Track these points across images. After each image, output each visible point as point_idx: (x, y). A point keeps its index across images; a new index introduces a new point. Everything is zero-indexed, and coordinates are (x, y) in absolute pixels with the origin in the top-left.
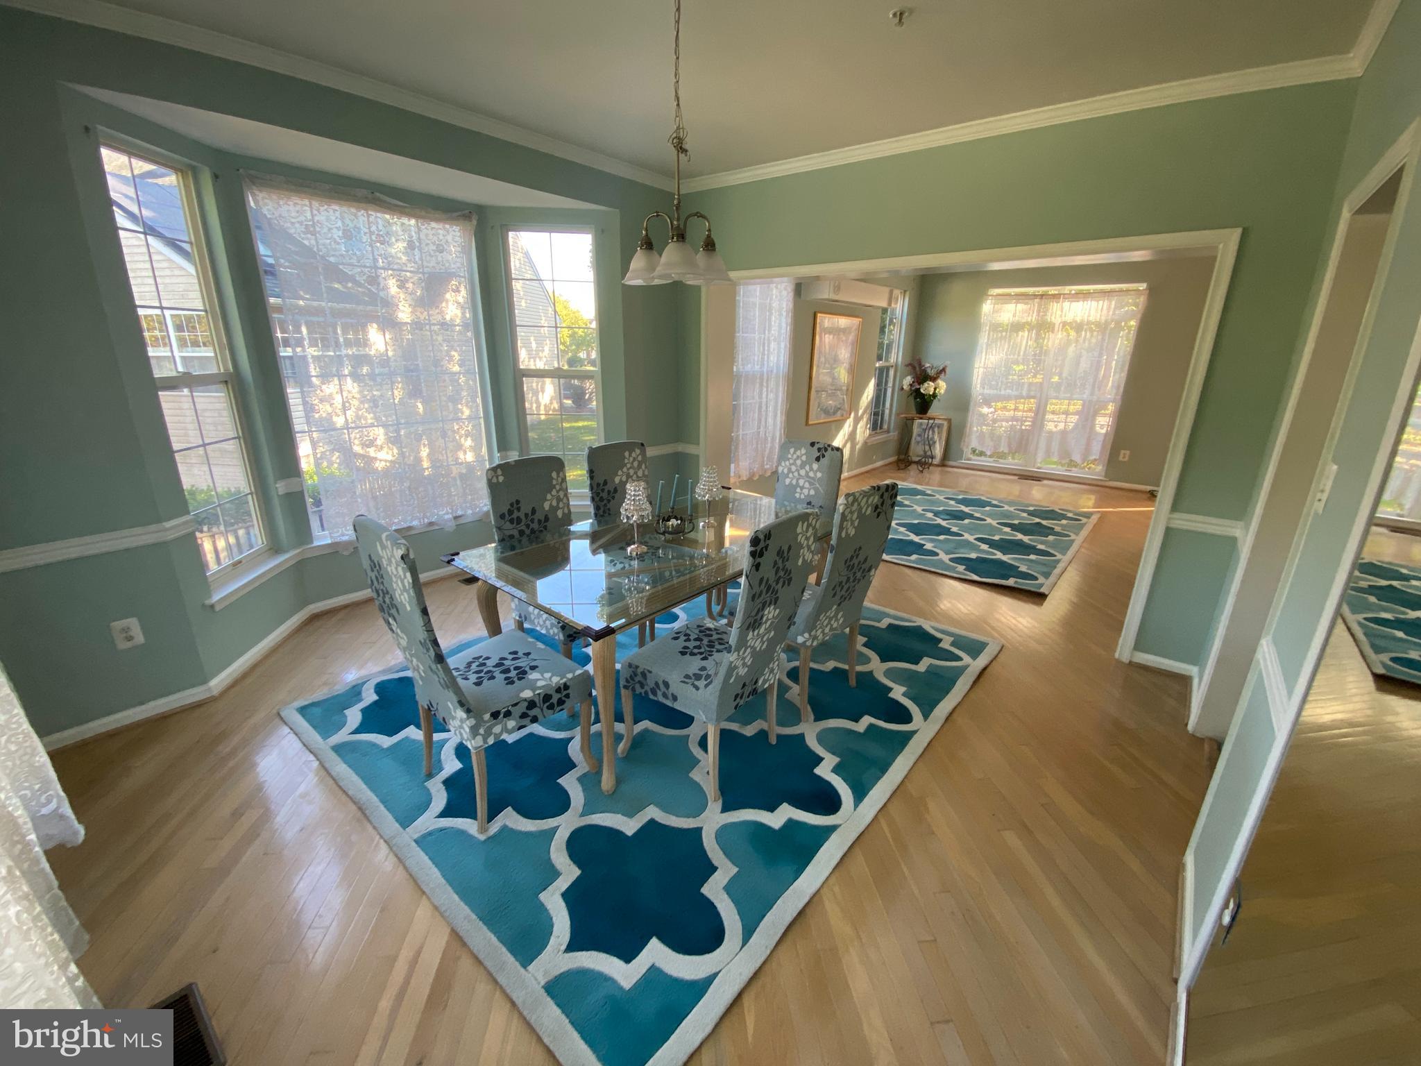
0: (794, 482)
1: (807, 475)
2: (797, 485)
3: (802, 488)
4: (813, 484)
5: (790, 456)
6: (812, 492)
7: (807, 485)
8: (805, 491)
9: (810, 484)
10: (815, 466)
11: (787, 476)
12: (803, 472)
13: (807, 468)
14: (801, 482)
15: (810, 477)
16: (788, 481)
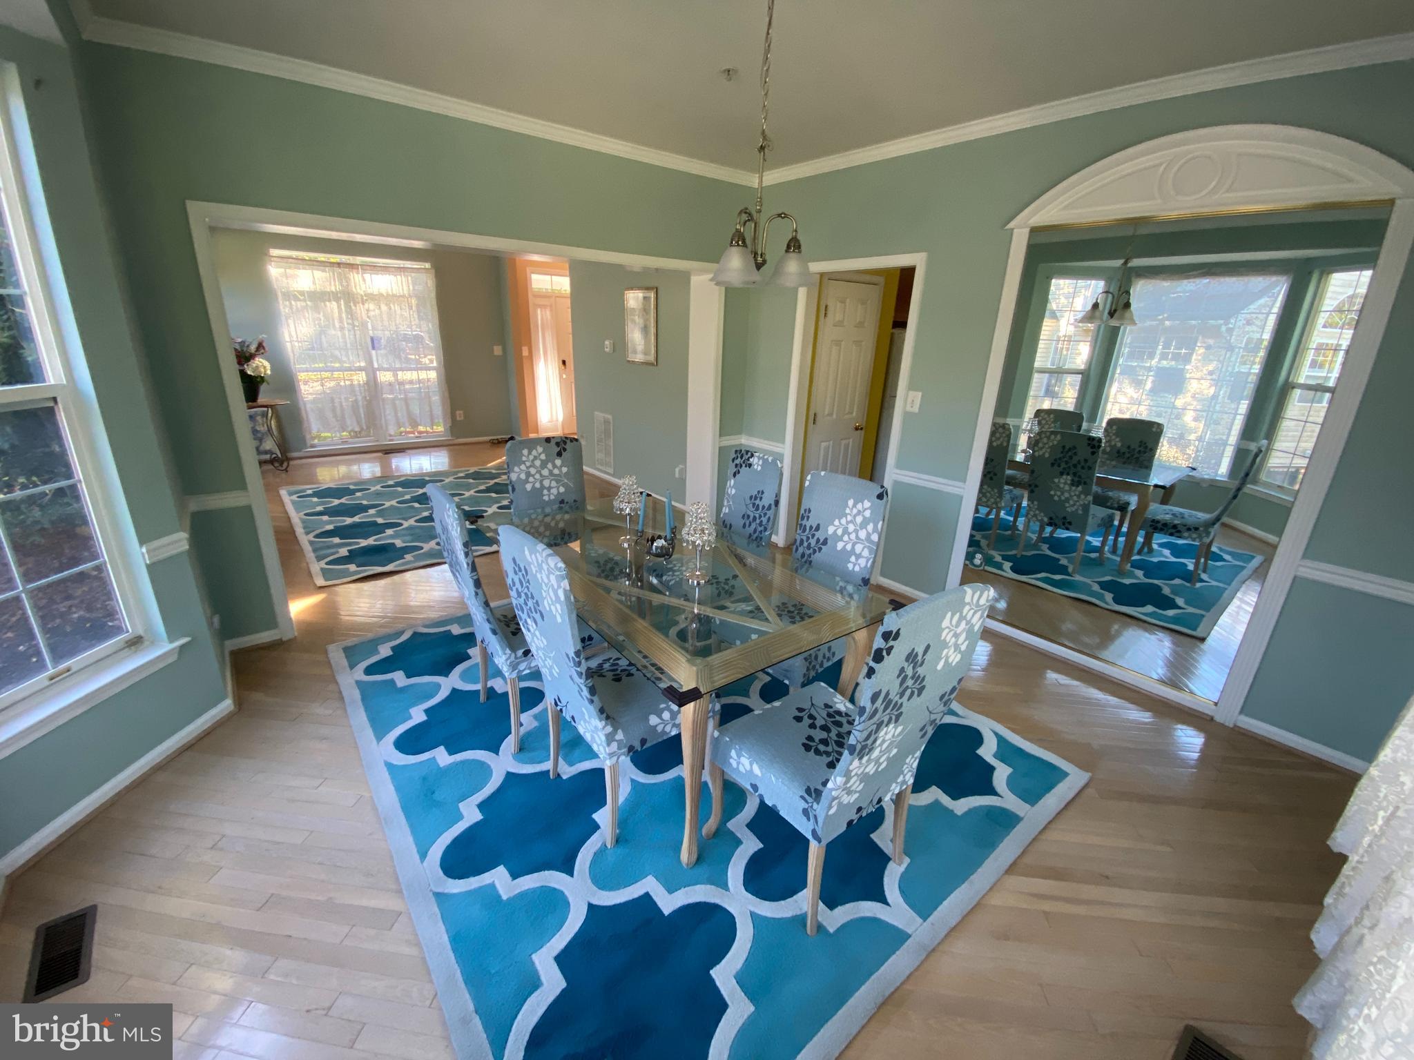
0: (538, 485)
1: (551, 472)
2: (543, 487)
3: (549, 489)
4: (560, 481)
5: (524, 459)
6: (562, 490)
7: (554, 484)
8: (554, 491)
9: (557, 482)
10: (558, 462)
11: (527, 481)
12: (545, 472)
13: (550, 466)
14: (546, 483)
15: (556, 475)
16: (529, 487)
